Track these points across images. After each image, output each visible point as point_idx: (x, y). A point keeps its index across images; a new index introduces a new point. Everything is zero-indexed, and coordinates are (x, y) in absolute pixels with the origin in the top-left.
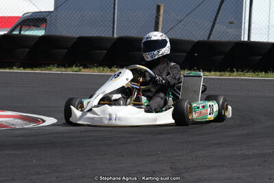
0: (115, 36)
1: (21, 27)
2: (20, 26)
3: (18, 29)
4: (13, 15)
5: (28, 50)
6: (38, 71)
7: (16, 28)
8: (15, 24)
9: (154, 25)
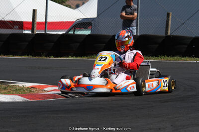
0: (138, 34)
1: (75, 29)
2: (73, 28)
3: (73, 30)
4: (69, 21)
5: (79, 44)
6: (85, 59)
7: (71, 29)
8: (70, 27)
9: (165, 26)
